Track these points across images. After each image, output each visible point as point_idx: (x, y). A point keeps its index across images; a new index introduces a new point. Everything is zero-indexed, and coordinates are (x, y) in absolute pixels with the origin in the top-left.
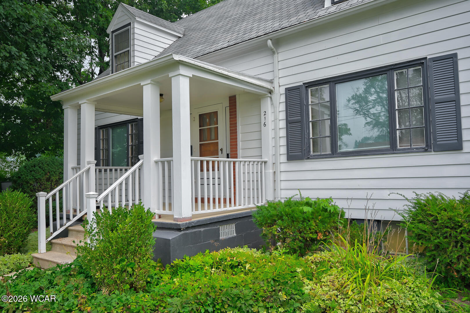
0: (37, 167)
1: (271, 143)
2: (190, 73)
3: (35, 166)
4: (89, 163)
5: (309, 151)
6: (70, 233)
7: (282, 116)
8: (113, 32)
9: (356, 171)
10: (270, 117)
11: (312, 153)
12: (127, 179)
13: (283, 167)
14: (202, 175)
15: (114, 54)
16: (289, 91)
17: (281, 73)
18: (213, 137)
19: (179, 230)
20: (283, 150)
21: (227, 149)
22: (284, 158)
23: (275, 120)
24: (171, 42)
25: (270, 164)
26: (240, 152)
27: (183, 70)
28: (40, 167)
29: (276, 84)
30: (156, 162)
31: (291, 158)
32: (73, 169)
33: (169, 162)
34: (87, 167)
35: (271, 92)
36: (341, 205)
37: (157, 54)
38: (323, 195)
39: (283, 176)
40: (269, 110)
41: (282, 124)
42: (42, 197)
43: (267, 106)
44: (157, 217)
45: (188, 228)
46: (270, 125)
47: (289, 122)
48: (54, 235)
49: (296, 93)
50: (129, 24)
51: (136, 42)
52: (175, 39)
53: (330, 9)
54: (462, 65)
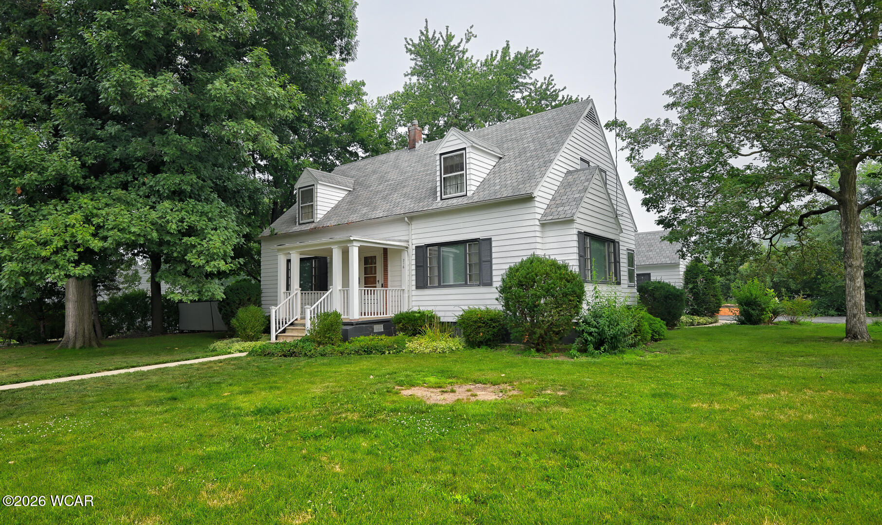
1: (407, 278)
2: (359, 244)
4: (296, 290)
5: (427, 284)
6: (287, 331)
7: (414, 262)
8: (299, 188)
9: (448, 296)
10: (407, 263)
11: (429, 285)
12: (324, 299)
13: (414, 293)
14: (365, 297)
15: (301, 206)
16: (418, 248)
17: (413, 237)
18: (373, 272)
19: (352, 325)
20: (414, 283)
21: (382, 281)
22: (414, 288)
23: (410, 264)
24: (344, 195)
25: (406, 291)
26: (389, 283)
27: (355, 244)
29: (410, 244)
30: (340, 290)
31: (418, 287)
33: (347, 290)
34: (295, 293)
35: (407, 248)
36: (439, 314)
37: (333, 206)
38: (430, 309)
39: (414, 298)
40: (406, 259)
41: (414, 267)
42: (273, 309)
43: (405, 256)
45: (357, 324)
46: (407, 268)
47: (417, 266)
48: (279, 331)
49: (421, 250)
50: (313, 185)
51: (319, 199)
52: (346, 193)
53: (439, 204)
54: (494, 244)
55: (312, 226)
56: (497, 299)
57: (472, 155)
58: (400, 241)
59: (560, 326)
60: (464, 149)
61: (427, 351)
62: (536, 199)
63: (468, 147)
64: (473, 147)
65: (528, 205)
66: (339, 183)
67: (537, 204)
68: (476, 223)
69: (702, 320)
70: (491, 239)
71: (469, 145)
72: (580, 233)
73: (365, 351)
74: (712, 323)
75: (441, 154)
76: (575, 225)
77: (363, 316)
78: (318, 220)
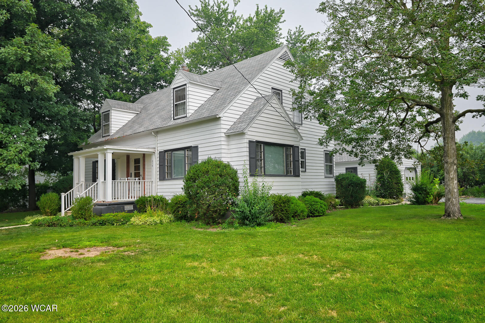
0: (65, 182)
1: (154, 173)
2: (112, 151)
3: (64, 181)
4: (82, 182)
5: (165, 177)
7: (158, 162)
8: (103, 113)
9: (176, 185)
10: (154, 163)
11: (166, 178)
13: (158, 184)
15: (103, 124)
16: (160, 153)
17: (158, 145)
18: (139, 169)
19: (106, 205)
20: (158, 176)
22: (158, 180)
23: (156, 164)
24: (132, 117)
25: (154, 182)
26: (146, 177)
27: (109, 151)
28: (66, 182)
29: (156, 150)
30: (102, 182)
31: (160, 180)
32: (77, 184)
34: (81, 183)
35: (154, 153)
37: (124, 124)
39: (159, 187)
40: (154, 160)
41: (158, 166)
42: (63, 195)
43: (153, 158)
44: (102, 202)
45: (109, 205)
46: (154, 166)
47: (160, 165)
48: (68, 209)
49: (162, 154)
50: (109, 111)
51: (112, 120)
52: (135, 115)
53: (172, 123)
54: (199, 150)
55: (107, 138)
56: (182, 189)
57: (190, 89)
58: (148, 148)
59: (215, 207)
60: (186, 85)
61: (141, 223)
62: (222, 119)
63: (188, 83)
64: (190, 83)
65: (217, 123)
66: (130, 109)
67: (222, 122)
68: (191, 136)
69: (385, 201)
70: (198, 146)
71: (188, 82)
72: (250, 142)
73: (100, 223)
74: (395, 203)
75: (174, 89)
76: (247, 136)
77: (114, 200)
78: (112, 134)
